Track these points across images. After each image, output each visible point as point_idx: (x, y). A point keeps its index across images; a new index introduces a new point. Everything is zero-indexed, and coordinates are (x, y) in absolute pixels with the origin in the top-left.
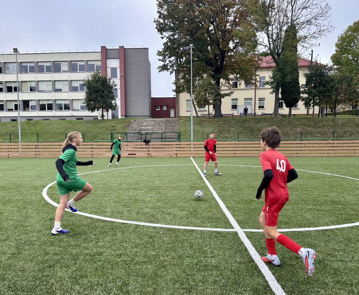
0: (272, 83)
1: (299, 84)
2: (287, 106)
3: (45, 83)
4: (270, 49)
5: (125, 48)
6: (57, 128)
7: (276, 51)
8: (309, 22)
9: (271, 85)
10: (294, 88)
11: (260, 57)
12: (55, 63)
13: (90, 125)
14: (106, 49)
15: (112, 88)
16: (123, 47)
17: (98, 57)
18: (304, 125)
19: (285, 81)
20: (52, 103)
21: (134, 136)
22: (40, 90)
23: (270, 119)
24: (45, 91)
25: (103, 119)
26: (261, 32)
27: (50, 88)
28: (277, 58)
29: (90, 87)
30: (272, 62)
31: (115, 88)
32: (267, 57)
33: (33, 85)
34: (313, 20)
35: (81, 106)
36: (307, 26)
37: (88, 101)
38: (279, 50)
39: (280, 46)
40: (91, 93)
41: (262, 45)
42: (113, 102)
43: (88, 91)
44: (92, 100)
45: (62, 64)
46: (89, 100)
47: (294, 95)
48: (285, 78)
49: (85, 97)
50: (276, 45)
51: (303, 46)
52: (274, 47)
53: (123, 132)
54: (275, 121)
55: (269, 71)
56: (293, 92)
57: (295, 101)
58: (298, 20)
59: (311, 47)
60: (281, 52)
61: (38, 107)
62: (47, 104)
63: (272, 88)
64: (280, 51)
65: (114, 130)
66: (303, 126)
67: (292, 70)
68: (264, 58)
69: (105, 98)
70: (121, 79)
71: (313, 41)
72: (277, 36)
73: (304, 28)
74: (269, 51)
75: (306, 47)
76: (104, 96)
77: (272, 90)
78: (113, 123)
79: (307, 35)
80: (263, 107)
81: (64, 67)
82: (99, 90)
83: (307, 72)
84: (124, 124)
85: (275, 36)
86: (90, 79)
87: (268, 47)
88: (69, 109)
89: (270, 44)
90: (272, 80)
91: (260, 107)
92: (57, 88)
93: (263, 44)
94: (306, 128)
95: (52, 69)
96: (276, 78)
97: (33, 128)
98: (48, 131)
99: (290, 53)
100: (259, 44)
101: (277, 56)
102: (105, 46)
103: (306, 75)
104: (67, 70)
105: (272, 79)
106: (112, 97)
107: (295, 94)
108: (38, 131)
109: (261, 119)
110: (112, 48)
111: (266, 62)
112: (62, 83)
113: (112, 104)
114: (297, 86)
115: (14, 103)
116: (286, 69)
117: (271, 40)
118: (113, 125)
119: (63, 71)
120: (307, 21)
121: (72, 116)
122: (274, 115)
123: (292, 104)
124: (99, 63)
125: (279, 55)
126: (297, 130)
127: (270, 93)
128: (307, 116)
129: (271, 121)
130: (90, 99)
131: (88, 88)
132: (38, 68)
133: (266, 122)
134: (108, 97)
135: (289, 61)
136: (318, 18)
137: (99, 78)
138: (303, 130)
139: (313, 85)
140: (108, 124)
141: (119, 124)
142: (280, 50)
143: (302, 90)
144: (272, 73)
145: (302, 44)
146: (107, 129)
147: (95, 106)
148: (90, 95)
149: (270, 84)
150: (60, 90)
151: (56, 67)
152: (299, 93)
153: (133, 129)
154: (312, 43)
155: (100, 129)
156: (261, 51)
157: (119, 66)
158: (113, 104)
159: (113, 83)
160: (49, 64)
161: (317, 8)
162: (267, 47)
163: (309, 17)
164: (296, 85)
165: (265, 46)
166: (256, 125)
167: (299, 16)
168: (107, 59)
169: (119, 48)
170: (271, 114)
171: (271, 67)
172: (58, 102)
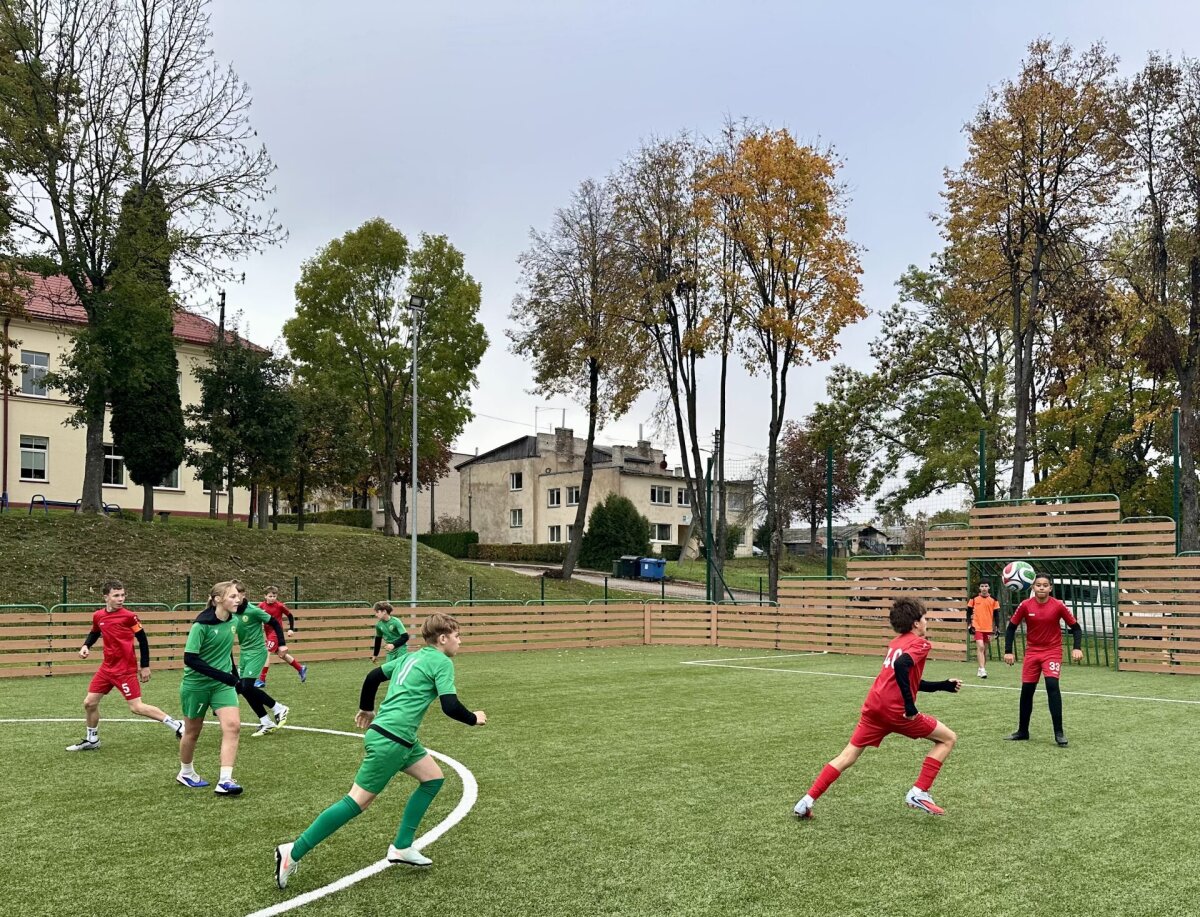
0: (73, 384)
1: (179, 403)
2: (137, 479)
4: (62, 248)
7: (87, 266)
8: (206, 191)
9: (71, 390)
10: (161, 415)
11: (19, 273)
18: (199, 553)
19: (125, 383)
23: (66, 526)
26: (25, 174)
32: (52, 279)
36: (203, 204)
39: (103, 249)
41: (27, 225)
47: (162, 441)
48: (126, 372)
50: (87, 240)
51: (190, 270)
52: (79, 246)
54: (87, 534)
55: (61, 336)
56: (158, 430)
57: (167, 464)
58: (167, 173)
59: (216, 278)
60: (109, 271)
63: (75, 401)
64: (104, 266)
66: (196, 558)
67: (152, 349)
68: (37, 278)
71: (223, 262)
72: (92, 210)
73: (192, 208)
74: (59, 258)
75: (198, 275)
77: (74, 410)
79: (202, 232)
80: (40, 474)
83: (205, 363)
87: (55, 242)
89: (62, 232)
90: (73, 373)
91: (26, 473)
93: (31, 223)
94: (205, 562)
96: (91, 367)
99: (141, 285)
100: (16, 221)
103: (201, 374)
105: (72, 366)
107: (164, 437)
109: (31, 523)
111: (49, 299)
114: (171, 408)
116: (129, 341)
117: (66, 217)
120: (202, 187)
122: (84, 510)
123: (155, 472)
125: (99, 280)
126: (172, 570)
127: (67, 421)
128: (213, 521)
129: (73, 532)
133: (48, 535)
135: (138, 313)
136: (235, 185)
138: (194, 570)
139: (226, 412)
142: (104, 264)
143: (189, 424)
144: (73, 346)
145: (186, 261)
149: (66, 386)
152: (181, 434)
154: (218, 264)
156: (26, 250)
161: (231, 151)
162: (48, 240)
163: (207, 174)
164: (168, 405)
165: (45, 235)
167: (171, 157)
170: (75, 506)
171: (66, 321)
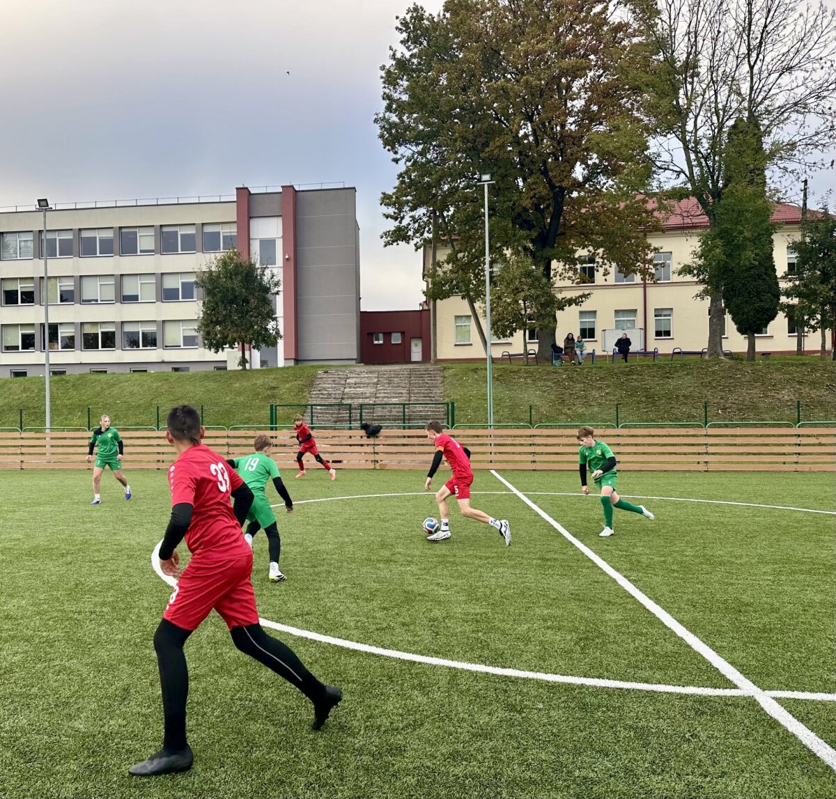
0: (700, 270)
1: (774, 270)
2: (742, 330)
3: (98, 282)
4: (691, 178)
5: (297, 189)
6: (132, 394)
8: (799, 106)
9: (698, 275)
10: (761, 282)
12: (123, 230)
13: (211, 385)
14: (250, 194)
15: (267, 290)
16: (292, 186)
17: (231, 214)
18: (800, 383)
20: (114, 330)
21: (327, 413)
22: (85, 298)
23: (698, 368)
24: (97, 301)
25: (244, 369)
26: (665, 136)
27: (110, 294)
28: (714, 202)
29: (215, 288)
30: (699, 213)
31: (276, 289)
33: (69, 285)
34: (813, 100)
35: (185, 338)
37: (207, 326)
38: (718, 182)
40: (217, 304)
41: (668, 169)
42: (271, 325)
43: (209, 301)
44: (218, 323)
45: (140, 233)
46: (212, 322)
47: (761, 301)
49: (201, 316)
50: (709, 169)
51: (785, 169)
52: (702, 174)
53: (296, 402)
54: (714, 373)
58: (767, 102)
61: (79, 341)
62: (102, 333)
63: (702, 282)
64: (720, 185)
65: (274, 396)
66: (798, 386)
69: (251, 316)
70: (285, 267)
71: (816, 155)
74: (689, 185)
76: (248, 312)
77: (702, 287)
78: (270, 380)
80: (668, 333)
81: (146, 241)
82: (236, 297)
84: (300, 382)
85: (707, 146)
86: (213, 269)
87: (686, 176)
88: (155, 345)
90: (701, 262)
91: (658, 333)
92: (127, 292)
93: (671, 167)
94: (805, 390)
95: (116, 246)
96: (713, 256)
97: (72, 392)
98: (111, 400)
99: (750, 190)
100: (660, 168)
101: (713, 198)
102: (246, 186)
104: (153, 248)
106: (268, 313)
108: (85, 401)
110: (265, 192)
112: (139, 281)
113: (266, 330)
114: (769, 276)
115: (20, 332)
117: (693, 156)
118: (272, 385)
119: (141, 251)
120: (796, 104)
121: (163, 362)
122: (710, 355)
124: (232, 230)
125: (717, 194)
126: (780, 396)
128: (799, 357)
130: (214, 320)
131: (210, 292)
132: (82, 245)
133: (687, 374)
134: (259, 314)
137: (236, 266)
140: (259, 382)
141: (288, 382)
144: (700, 244)
145: (782, 164)
146: (258, 394)
147: (227, 337)
148: (213, 310)
149: (695, 272)
150: (134, 299)
151: (125, 242)
153: (322, 394)
154: (810, 159)
155: (239, 393)
156: (667, 187)
157: (281, 234)
158: (271, 331)
159: (272, 278)
160: (109, 234)
164: (766, 274)
166: (661, 382)
167: (770, 90)
168: (251, 218)
169: (280, 190)
172: (128, 328)
